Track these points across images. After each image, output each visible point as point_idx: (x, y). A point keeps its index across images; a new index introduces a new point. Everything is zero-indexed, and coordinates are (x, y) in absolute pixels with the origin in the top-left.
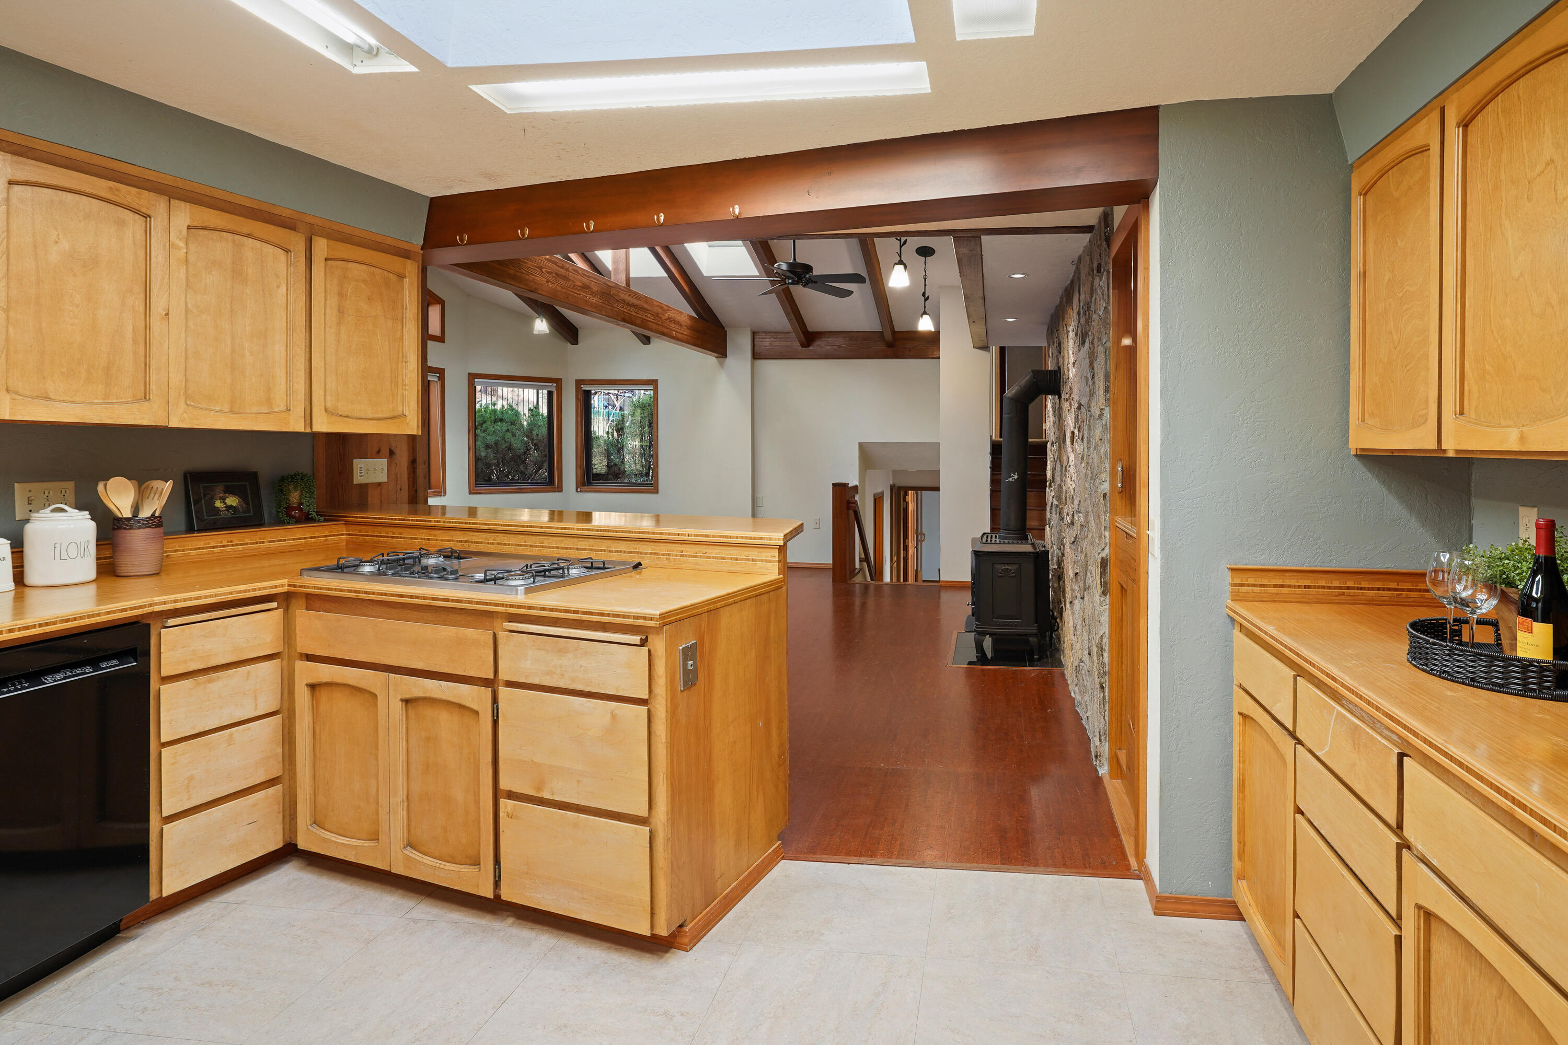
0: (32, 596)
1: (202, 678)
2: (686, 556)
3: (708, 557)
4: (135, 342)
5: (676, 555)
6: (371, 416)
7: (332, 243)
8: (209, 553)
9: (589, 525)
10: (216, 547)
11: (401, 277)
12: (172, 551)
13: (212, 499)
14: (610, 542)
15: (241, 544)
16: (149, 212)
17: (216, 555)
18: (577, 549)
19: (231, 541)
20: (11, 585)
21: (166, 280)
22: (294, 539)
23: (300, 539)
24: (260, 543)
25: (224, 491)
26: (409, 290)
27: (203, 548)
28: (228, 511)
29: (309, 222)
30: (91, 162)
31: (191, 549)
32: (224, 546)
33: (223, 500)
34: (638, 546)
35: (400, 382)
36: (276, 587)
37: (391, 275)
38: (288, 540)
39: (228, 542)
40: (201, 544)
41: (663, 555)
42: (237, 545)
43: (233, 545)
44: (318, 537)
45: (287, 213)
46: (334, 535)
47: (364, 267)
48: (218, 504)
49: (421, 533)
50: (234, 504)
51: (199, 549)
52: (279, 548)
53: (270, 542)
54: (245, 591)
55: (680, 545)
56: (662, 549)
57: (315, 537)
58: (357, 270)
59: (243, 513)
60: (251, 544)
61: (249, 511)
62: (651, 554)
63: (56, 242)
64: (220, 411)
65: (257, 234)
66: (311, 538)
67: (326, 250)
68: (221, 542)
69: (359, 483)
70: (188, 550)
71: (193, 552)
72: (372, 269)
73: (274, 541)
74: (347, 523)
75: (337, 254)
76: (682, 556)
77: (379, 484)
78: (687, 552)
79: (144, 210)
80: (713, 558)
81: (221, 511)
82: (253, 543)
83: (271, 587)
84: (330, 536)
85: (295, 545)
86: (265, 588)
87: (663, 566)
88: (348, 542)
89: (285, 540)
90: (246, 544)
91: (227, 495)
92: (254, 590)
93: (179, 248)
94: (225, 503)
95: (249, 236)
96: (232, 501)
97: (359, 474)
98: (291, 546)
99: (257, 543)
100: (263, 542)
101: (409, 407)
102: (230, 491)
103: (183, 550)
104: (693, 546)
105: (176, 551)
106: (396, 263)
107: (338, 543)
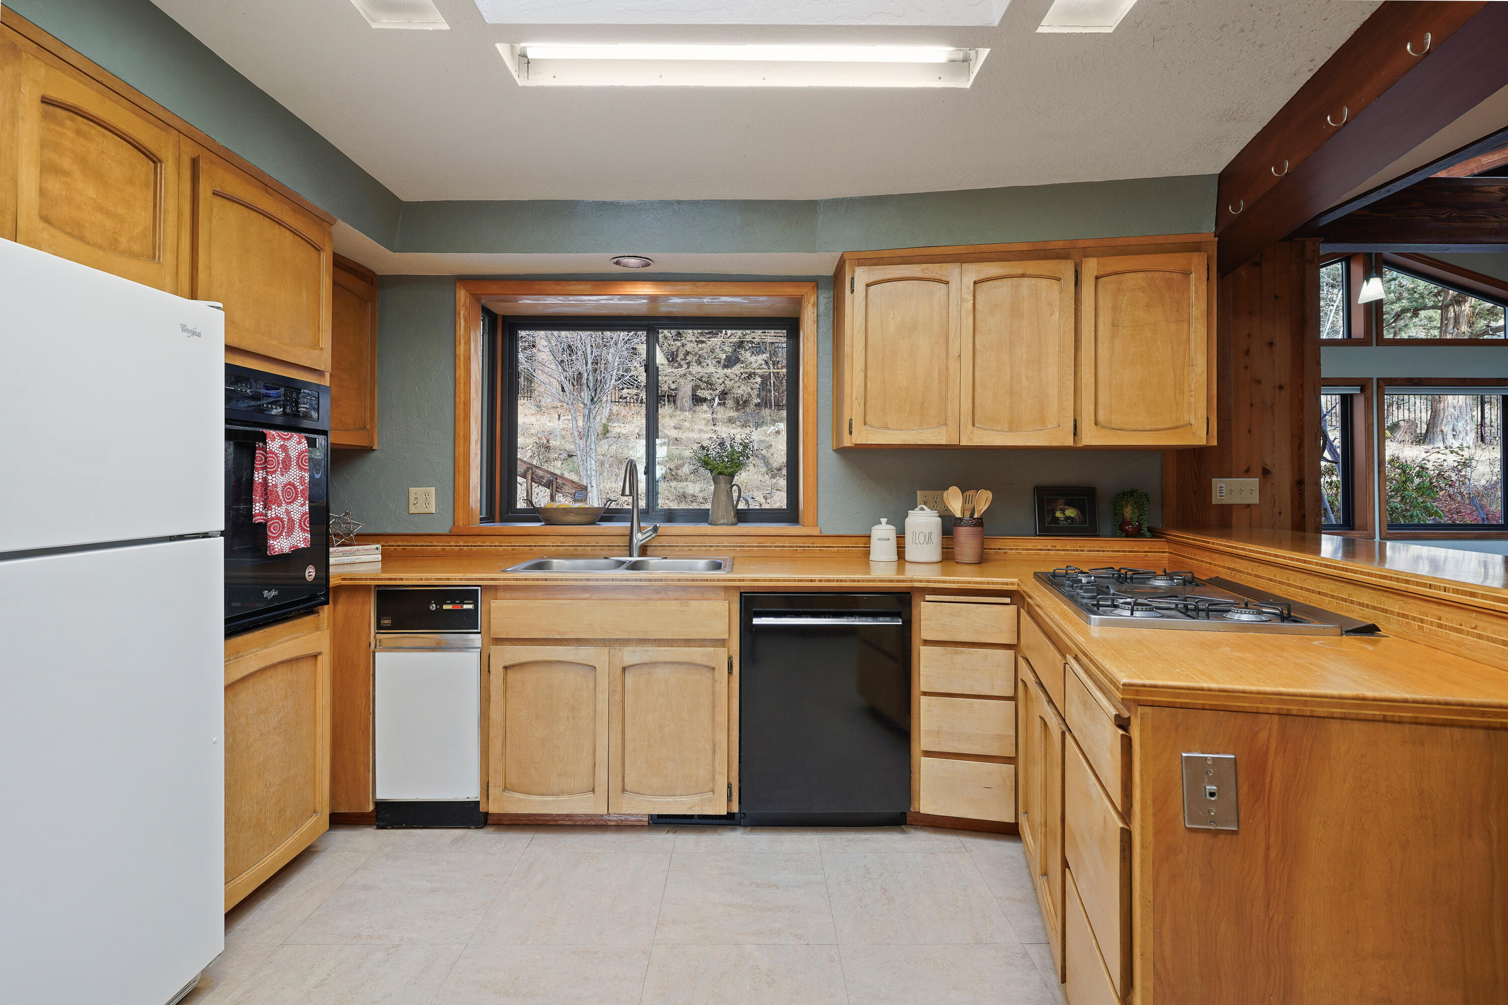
0: (908, 567)
1: (950, 649)
2: (1446, 627)
3: (1480, 637)
4: (940, 381)
5: (1432, 623)
6: (1149, 427)
7: (1102, 260)
8: (1036, 554)
9: (1316, 557)
10: (1042, 550)
11: (1187, 274)
12: (1008, 549)
13: (1053, 512)
14: (1351, 587)
15: (1063, 550)
16: (947, 280)
17: (1042, 557)
18: (1319, 593)
19: (1055, 547)
20: (895, 558)
21: (959, 328)
22: (1112, 551)
23: (1118, 551)
24: (1081, 551)
25: (1064, 504)
26: (1195, 285)
27: (1032, 550)
28: (1067, 521)
29: (1081, 246)
30: (914, 255)
31: (1023, 550)
32: (1048, 550)
33: (1063, 511)
34: (1383, 599)
35: (1186, 388)
36: (1007, 584)
37: (1175, 276)
38: (1107, 551)
39: (1052, 547)
40: (1030, 546)
41: (1414, 619)
42: (1059, 550)
43: (1056, 550)
44: (1138, 552)
45: (1060, 244)
46: (1154, 552)
47: (1141, 275)
48: (1058, 514)
49: (1206, 556)
50: (1073, 515)
51: (1029, 550)
52: (1098, 558)
53: (1089, 551)
54: (981, 583)
55: (1437, 607)
56: (1413, 609)
57: (1134, 552)
58: (1131, 280)
59: (1080, 524)
60: (1072, 550)
61: (1085, 522)
62: (1399, 614)
63: (893, 318)
64: (1001, 430)
65: (1029, 272)
66: (1130, 552)
67: (1096, 268)
68: (1047, 546)
69: (1219, 503)
70: (1020, 549)
71: (1024, 552)
72: (1150, 274)
73: (1093, 551)
74: (1169, 541)
75: (1109, 269)
76: (1440, 626)
77: (1248, 506)
78: (1447, 620)
79: (944, 279)
80: (1489, 639)
81: (1060, 520)
82: (1074, 550)
83: (1003, 584)
84: (1151, 552)
85: (1115, 557)
86: (997, 583)
87: (1413, 639)
88: (1170, 560)
89: (1104, 551)
90: (1068, 550)
91: (1066, 507)
92: (988, 583)
93: (967, 301)
94: (1064, 514)
95: (1023, 276)
96: (1071, 512)
97: (1218, 494)
98: (1110, 557)
99: (1077, 550)
100: (1083, 551)
101: (1195, 415)
102: (1070, 504)
103: (1017, 549)
104: (1455, 610)
105: (1011, 549)
106: (1179, 260)
107: (1159, 560)
